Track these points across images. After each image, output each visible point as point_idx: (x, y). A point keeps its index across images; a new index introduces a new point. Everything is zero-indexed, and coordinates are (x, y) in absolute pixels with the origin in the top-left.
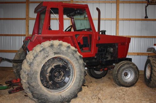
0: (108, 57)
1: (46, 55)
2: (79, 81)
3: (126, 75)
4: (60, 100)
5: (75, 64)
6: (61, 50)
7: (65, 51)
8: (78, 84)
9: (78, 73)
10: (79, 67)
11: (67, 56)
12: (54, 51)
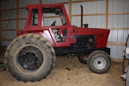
0: (88, 47)
1: (19, 44)
2: (47, 66)
3: (99, 63)
4: (31, 79)
5: (44, 52)
6: (31, 41)
7: (35, 42)
8: (46, 68)
9: (46, 59)
10: (47, 55)
11: (37, 46)
12: (26, 42)
